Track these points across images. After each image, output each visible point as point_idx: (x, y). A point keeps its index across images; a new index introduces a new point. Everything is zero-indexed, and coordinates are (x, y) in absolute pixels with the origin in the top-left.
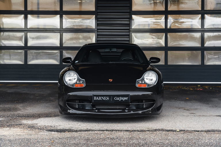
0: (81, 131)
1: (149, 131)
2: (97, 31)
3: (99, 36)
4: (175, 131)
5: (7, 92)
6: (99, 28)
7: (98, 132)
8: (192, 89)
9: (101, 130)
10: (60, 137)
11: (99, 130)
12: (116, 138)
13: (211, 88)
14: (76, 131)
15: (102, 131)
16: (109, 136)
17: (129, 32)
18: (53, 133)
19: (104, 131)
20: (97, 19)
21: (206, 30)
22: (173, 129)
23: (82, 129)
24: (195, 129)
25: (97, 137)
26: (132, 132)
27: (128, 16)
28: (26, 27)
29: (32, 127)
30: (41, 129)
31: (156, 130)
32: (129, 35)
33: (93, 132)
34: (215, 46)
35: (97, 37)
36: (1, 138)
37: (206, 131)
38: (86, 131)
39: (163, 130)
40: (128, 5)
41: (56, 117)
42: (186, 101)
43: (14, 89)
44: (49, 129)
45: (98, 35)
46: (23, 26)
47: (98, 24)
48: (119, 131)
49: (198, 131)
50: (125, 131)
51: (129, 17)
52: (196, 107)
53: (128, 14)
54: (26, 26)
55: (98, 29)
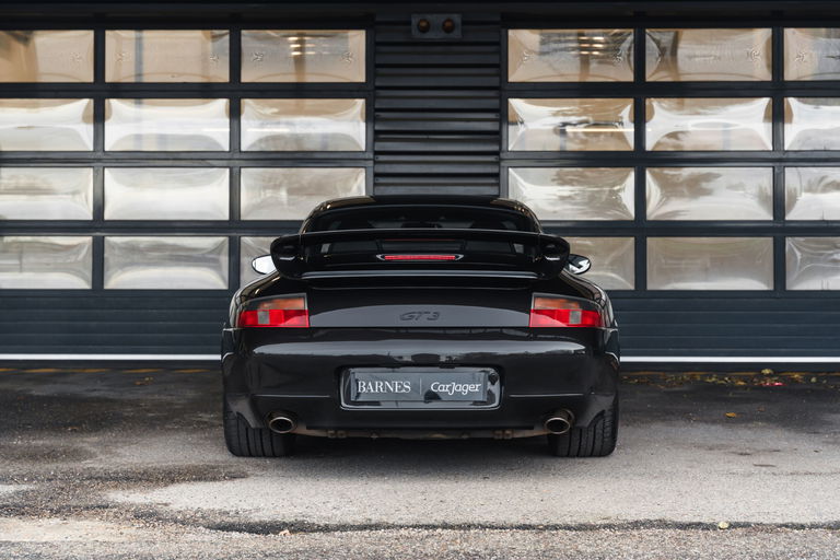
0: (343, 528)
1: (609, 526)
2: (375, 157)
3: (381, 180)
4: (713, 527)
6: (380, 146)
7: (413, 532)
8: (742, 383)
9: (421, 526)
10: (264, 549)
11: (414, 527)
12: (488, 552)
13: (813, 380)
14: (326, 529)
15: (427, 527)
16: (457, 547)
17: (497, 163)
18: (235, 535)
19: (434, 527)
20: (371, 116)
22: (702, 521)
23: (349, 520)
24: (788, 520)
25: (410, 551)
26: (546, 533)
27: (495, 103)
29: (148, 516)
30: (186, 521)
31: (636, 525)
32: (497, 176)
33: (394, 533)
34: (826, 218)
35: (375, 185)
36: (38, 552)
37: (830, 528)
38: (363, 528)
39: (663, 524)
40: (494, 59)
41: (237, 481)
42: (728, 421)
43: (55, 383)
44: (219, 520)
45: (377, 175)
46: (86, 143)
47: (377, 133)
48: (492, 527)
49: (802, 527)
50: (519, 527)
51: (498, 107)
52: (772, 445)
53: (492, 93)
54: (101, 142)
55: (377, 153)
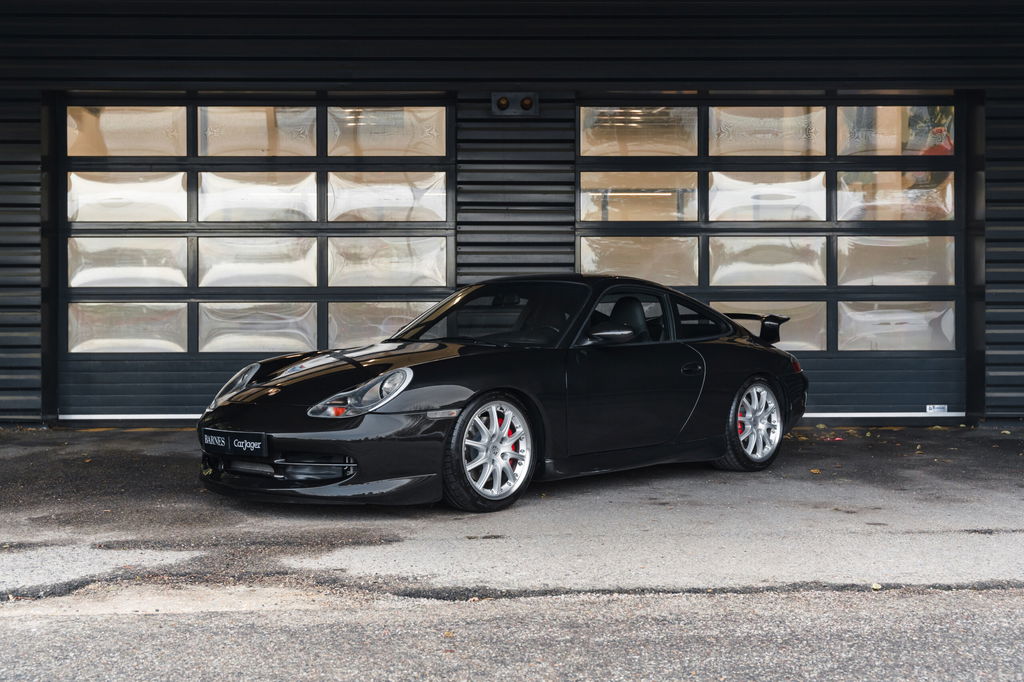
0: (525, 593)
1: (770, 589)
2: (458, 227)
3: (463, 249)
4: (867, 588)
5: (145, 457)
6: (462, 217)
7: (593, 597)
8: (804, 438)
9: (598, 591)
10: (463, 616)
11: (592, 592)
12: (673, 616)
13: (868, 434)
14: (510, 595)
15: (604, 592)
16: (642, 612)
17: (573, 233)
18: (424, 601)
19: (611, 592)
20: (452, 185)
21: (844, 226)
22: (854, 582)
23: (527, 585)
24: (933, 582)
25: (600, 617)
26: (717, 596)
27: (570, 177)
28: (193, 218)
29: (330, 581)
30: (373, 588)
31: (795, 587)
32: (572, 245)
33: (573, 599)
34: (875, 284)
35: (457, 253)
36: (250, 622)
37: (974, 588)
38: (545, 593)
39: (818, 586)
40: (569, 135)
41: (395, 545)
42: (814, 478)
43: (161, 442)
44: (403, 587)
45: (458, 244)
46: (180, 214)
47: (458, 204)
48: (664, 591)
49: (949, 588)
50: (689, 591)
51: (573, 180)
52: (880, 502)
53: (567, 167)
54: (194, 211)
55: (458, 223)
